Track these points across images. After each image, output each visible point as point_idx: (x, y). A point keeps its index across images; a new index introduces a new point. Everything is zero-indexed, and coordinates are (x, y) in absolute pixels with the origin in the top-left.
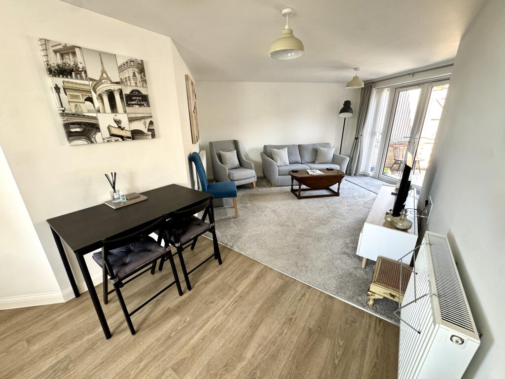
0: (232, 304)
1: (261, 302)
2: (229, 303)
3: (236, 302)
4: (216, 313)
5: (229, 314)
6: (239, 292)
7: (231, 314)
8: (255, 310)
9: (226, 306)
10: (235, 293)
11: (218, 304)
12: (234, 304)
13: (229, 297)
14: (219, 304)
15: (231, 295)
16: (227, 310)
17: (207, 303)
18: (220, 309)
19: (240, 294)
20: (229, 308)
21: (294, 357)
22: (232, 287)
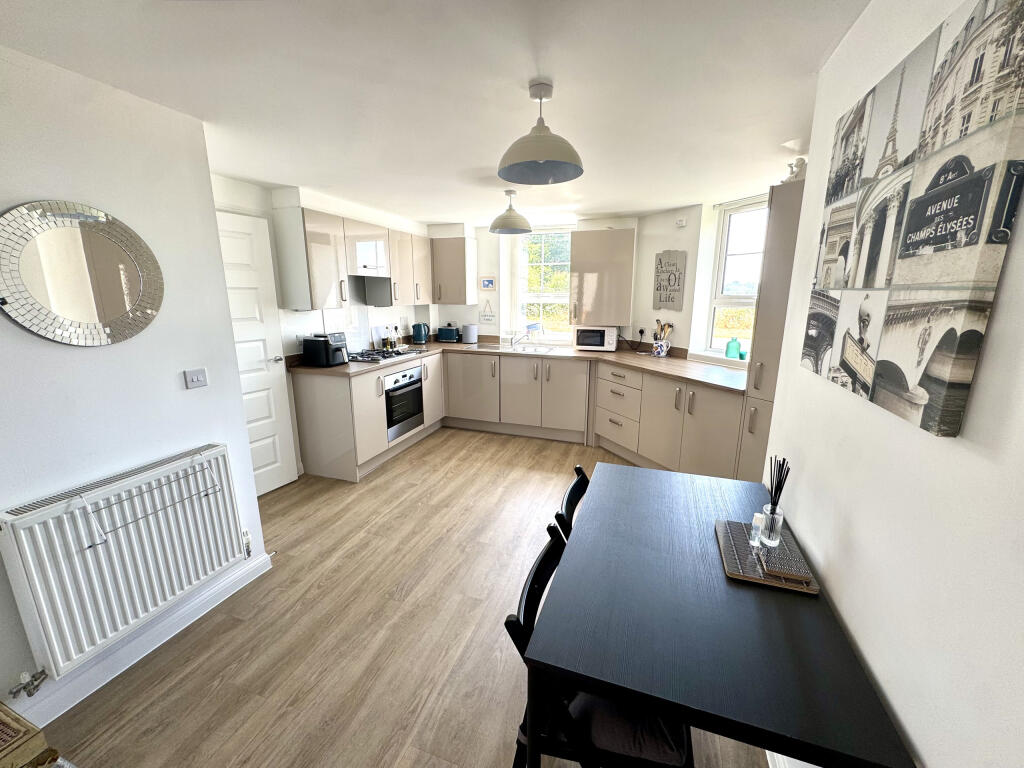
0: (423, 702)
1: (354, 725)
2: (429, 705)
3: (413, 712)
4: (450, 676)
5: (423, 681)
6: (410, 740)
7: (419, 682)
8: (369, 701)
9: (435, 695)
10: (420, 733)
11: (454, 696)
12: (417, 705)
13: (432, 721)
14: (450, 695)
15: (430, 725)
16: (430, 687)
17: (477, 691)
18: (444, 686)
19: (407, 736)
20: (427, 691)
21: (314, 644)
22: (433, 753)
